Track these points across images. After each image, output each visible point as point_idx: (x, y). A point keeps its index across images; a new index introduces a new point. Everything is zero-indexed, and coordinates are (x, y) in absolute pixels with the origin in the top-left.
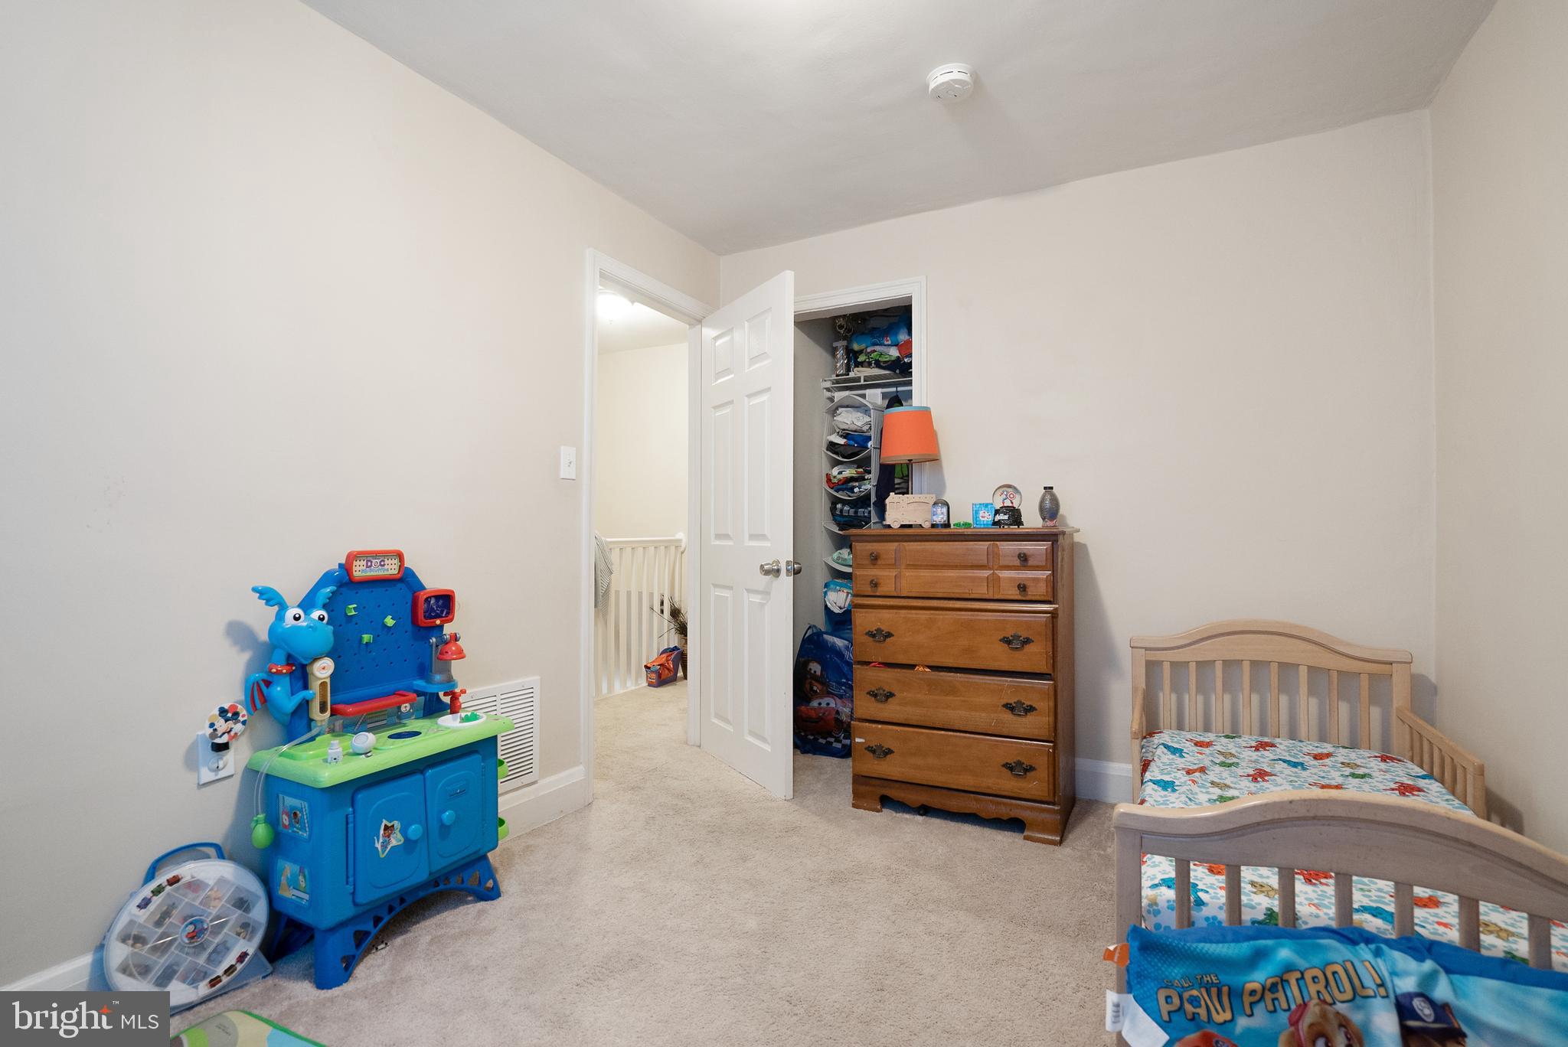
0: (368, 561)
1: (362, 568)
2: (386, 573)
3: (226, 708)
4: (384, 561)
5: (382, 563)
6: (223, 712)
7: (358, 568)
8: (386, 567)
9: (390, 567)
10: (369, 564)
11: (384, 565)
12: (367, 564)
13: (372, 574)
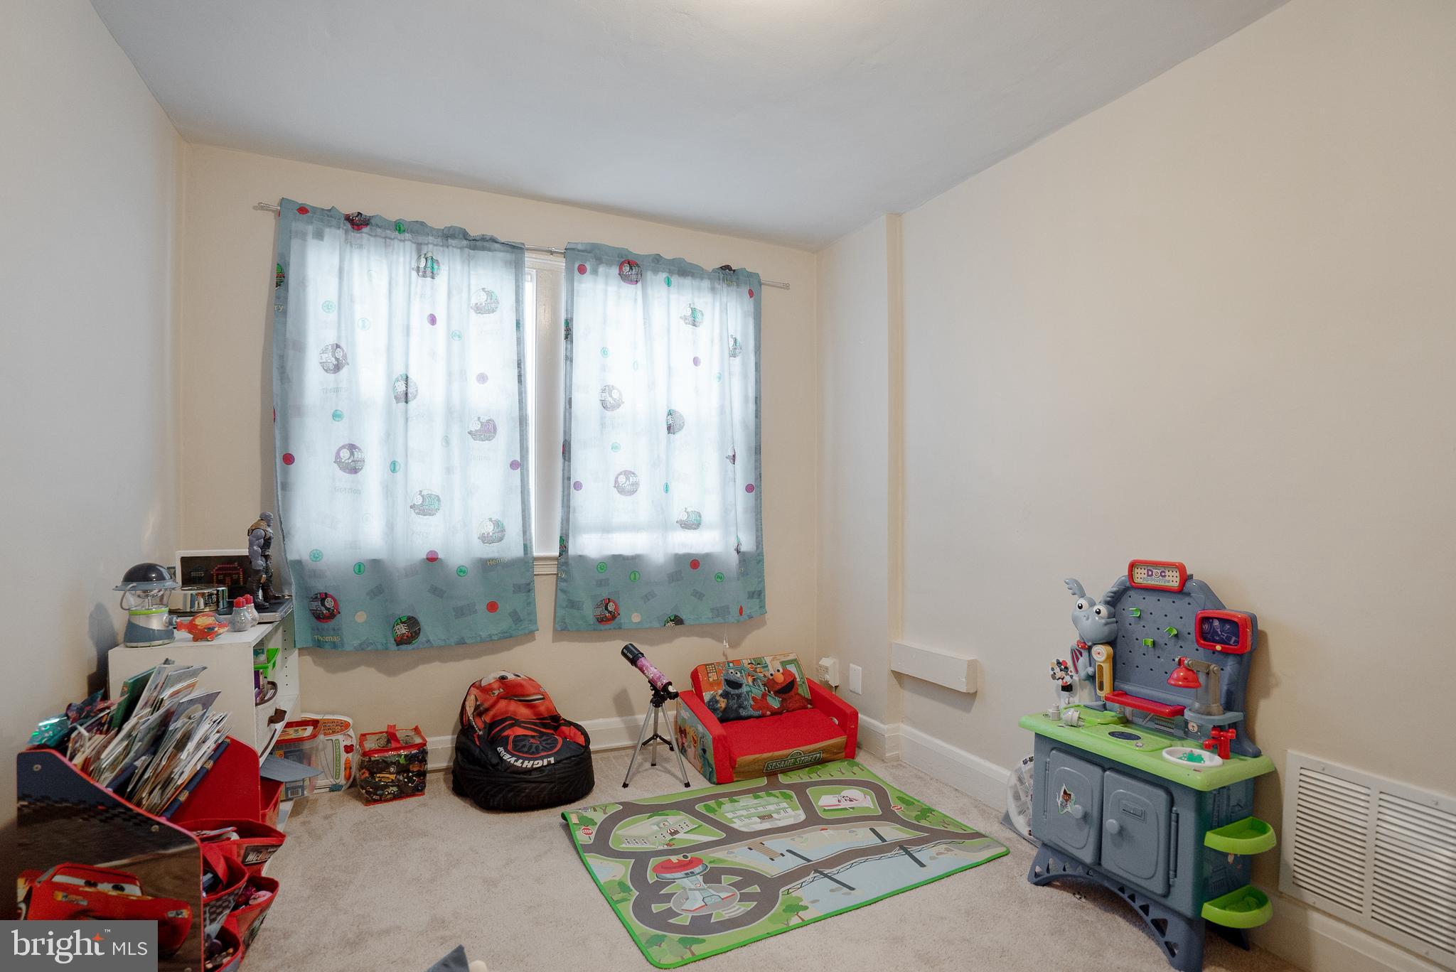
0: (1148, 570)
1: (1143, 576)
2: (1167, 584)
3: (1061, 661)
4: (1164, 572)
5: (1163, 574)
6: (1059, 663)
7: (1139, 576)
8: (1167, 578)
9: (1171, 579)
10: (1150, 573)
11: (1165, 576)
12: (1148, 573)
13: (1153, 583)
